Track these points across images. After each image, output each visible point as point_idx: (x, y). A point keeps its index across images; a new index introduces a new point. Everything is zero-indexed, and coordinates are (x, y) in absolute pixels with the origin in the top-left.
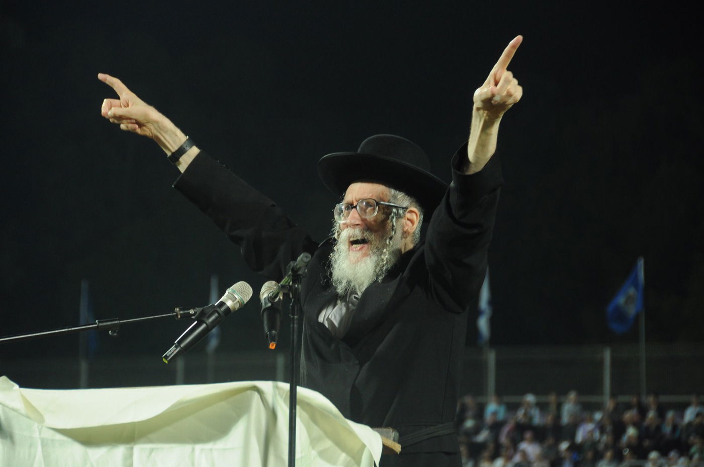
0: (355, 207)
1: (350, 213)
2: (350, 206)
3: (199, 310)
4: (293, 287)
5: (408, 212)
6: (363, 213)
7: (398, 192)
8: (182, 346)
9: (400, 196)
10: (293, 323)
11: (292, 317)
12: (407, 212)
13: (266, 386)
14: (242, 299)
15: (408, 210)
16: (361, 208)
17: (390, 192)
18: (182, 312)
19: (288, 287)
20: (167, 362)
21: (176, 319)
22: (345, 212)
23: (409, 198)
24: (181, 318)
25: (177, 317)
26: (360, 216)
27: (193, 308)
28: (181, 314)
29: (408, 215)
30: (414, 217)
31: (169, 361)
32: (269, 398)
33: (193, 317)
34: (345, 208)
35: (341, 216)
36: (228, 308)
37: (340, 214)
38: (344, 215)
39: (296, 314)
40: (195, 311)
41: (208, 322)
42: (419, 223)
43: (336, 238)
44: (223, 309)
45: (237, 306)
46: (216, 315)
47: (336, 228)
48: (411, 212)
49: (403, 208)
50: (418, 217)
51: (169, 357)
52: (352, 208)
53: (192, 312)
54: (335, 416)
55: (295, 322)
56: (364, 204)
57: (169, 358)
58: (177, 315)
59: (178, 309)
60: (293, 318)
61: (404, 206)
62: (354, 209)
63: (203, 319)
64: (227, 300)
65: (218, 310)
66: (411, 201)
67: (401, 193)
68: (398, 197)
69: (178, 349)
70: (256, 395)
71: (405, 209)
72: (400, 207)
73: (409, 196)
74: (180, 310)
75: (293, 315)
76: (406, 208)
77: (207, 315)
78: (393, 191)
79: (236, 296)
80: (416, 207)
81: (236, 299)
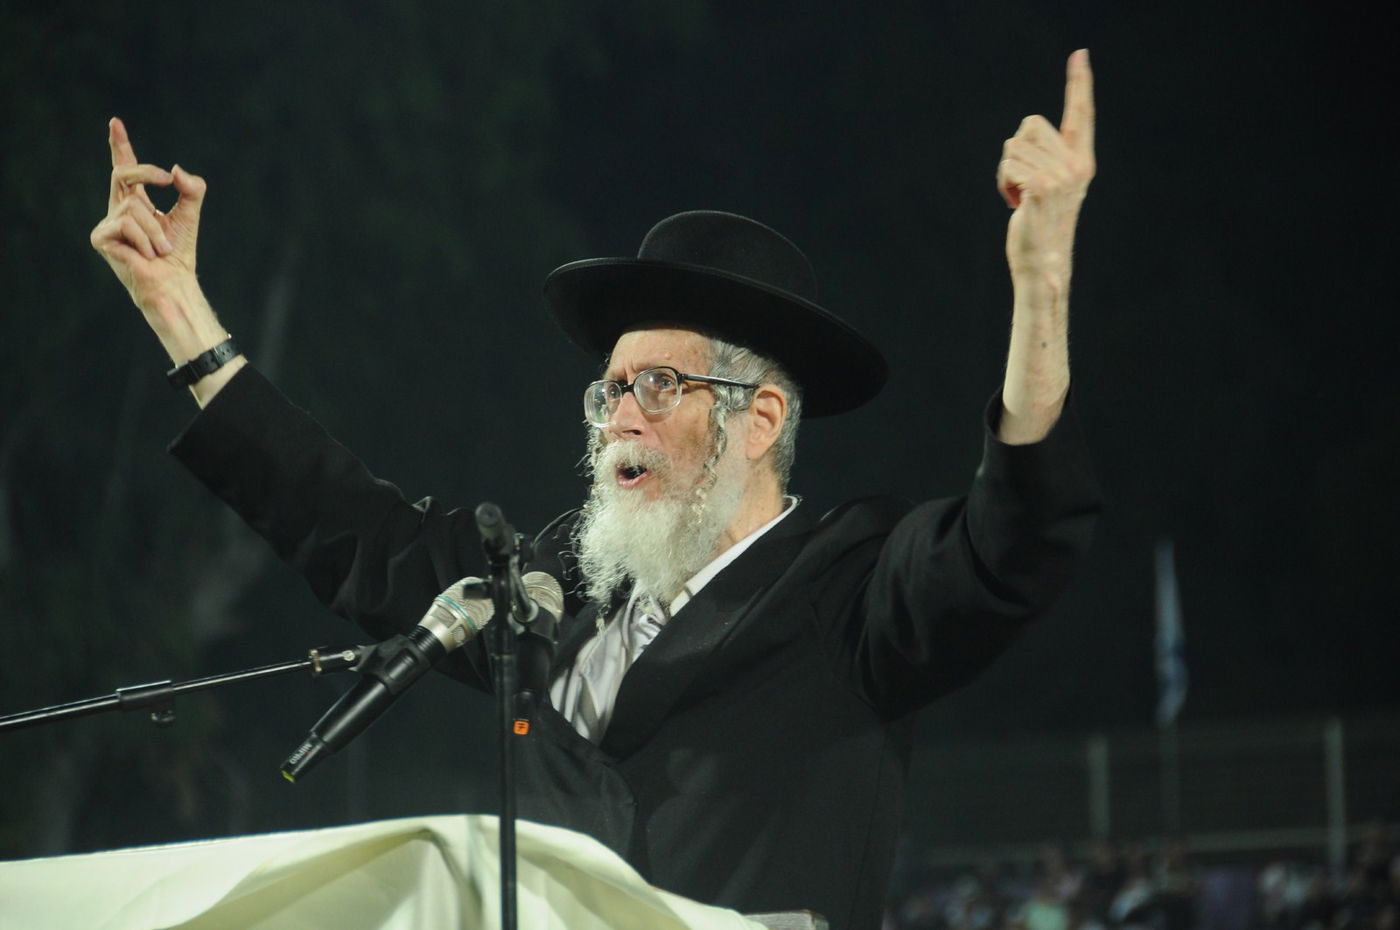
0: (630, 389)
1: (618, 402)
2: (622, 386)
3: (365, 651)
4: (496, 587)
5: (759, 397)
6: (649, 401)
7: (732, 346)
8: (327, 738)
9: (739, 357)
10: (501, 674)
11: (497, 658)
12: (756, 395)
13: (453, 827)
14: (468, 618)
15: (758, 392)
16: (646, 391)
17: (713, 350)
18: (323, 658)
19: (485, 588)
20: (291, 779)
21: (313, 675)
22: (610, 401)
23: (760, 360)
24: (323, 672)
25: (314, 670)
26: (643, 411)
27: (352, 647)
28: (322, 664)
29: (760, 404)
30: (774, 407)
31: (296, 777)
32: (462, 856)
33: (353, 669)
34: (609, 393)
35: (602, 410)
36: (437, 643)
37: (598, 407)
38: (607, 408)
39: (505, 649)
40: (358, 653)
41: (386, 679)
42: (789, 419)
43: (593, 464)
44: (425, 645)
45: (460, 637)
46: (409, 660)
47: (594, 442)
48: (767, 395)
49: (745, 387)
50: (785, 406)
51: (295, 766)
52: (624, 391)
53: (349, 656)
54: (633, 889)
55: (506, 669)
56: (651, 379)
57: (297, 770)
58: (312, 666)
59: (314, 652)
60: (501, 661)
61: (749, 381)
62: (627, 394)
63: (377, 673)
64: (433, 624)
65: (412, 648)
66: (764, 369)
67: (742, 349)
68: (733, 361)
69: (318, 747)
70: (432, 851)
71: (751, 388)
72: (737, 385)
73: (760, 355)
74: (321, 653)
75: (500, 653)
76: (755, 387)
77: (386, 662)
78: (720, 346)
79: (455, 614)
80: (777, 384)
81: (455, 618)
